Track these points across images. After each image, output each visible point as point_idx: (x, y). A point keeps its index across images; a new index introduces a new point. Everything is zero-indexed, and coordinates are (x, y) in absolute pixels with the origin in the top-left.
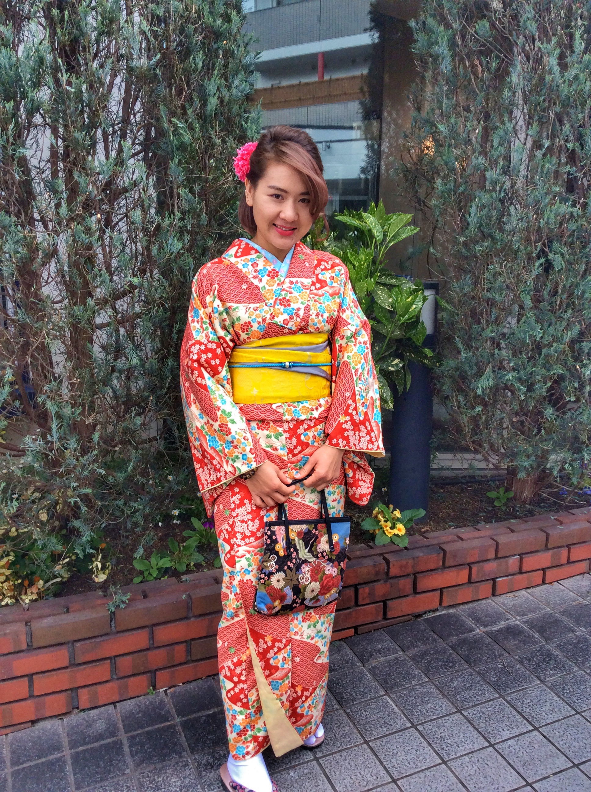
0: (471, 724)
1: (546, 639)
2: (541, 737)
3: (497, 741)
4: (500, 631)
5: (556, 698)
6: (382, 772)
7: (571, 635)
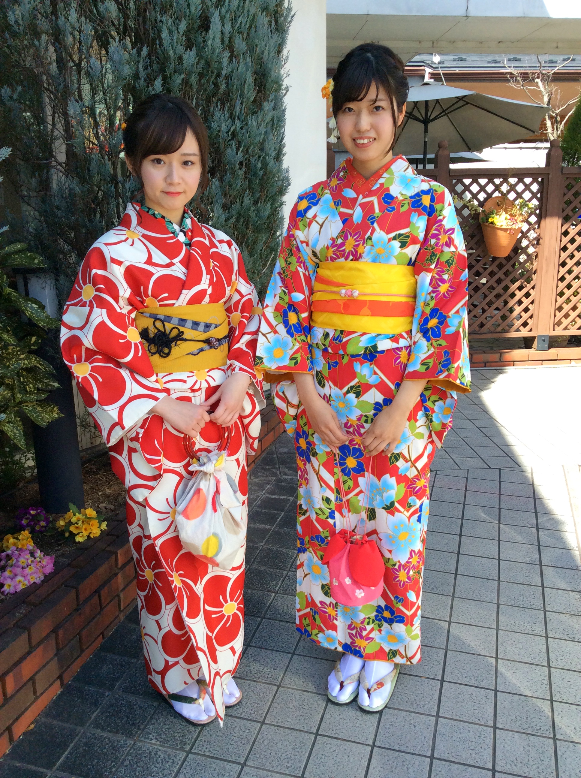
6: (248, 723)
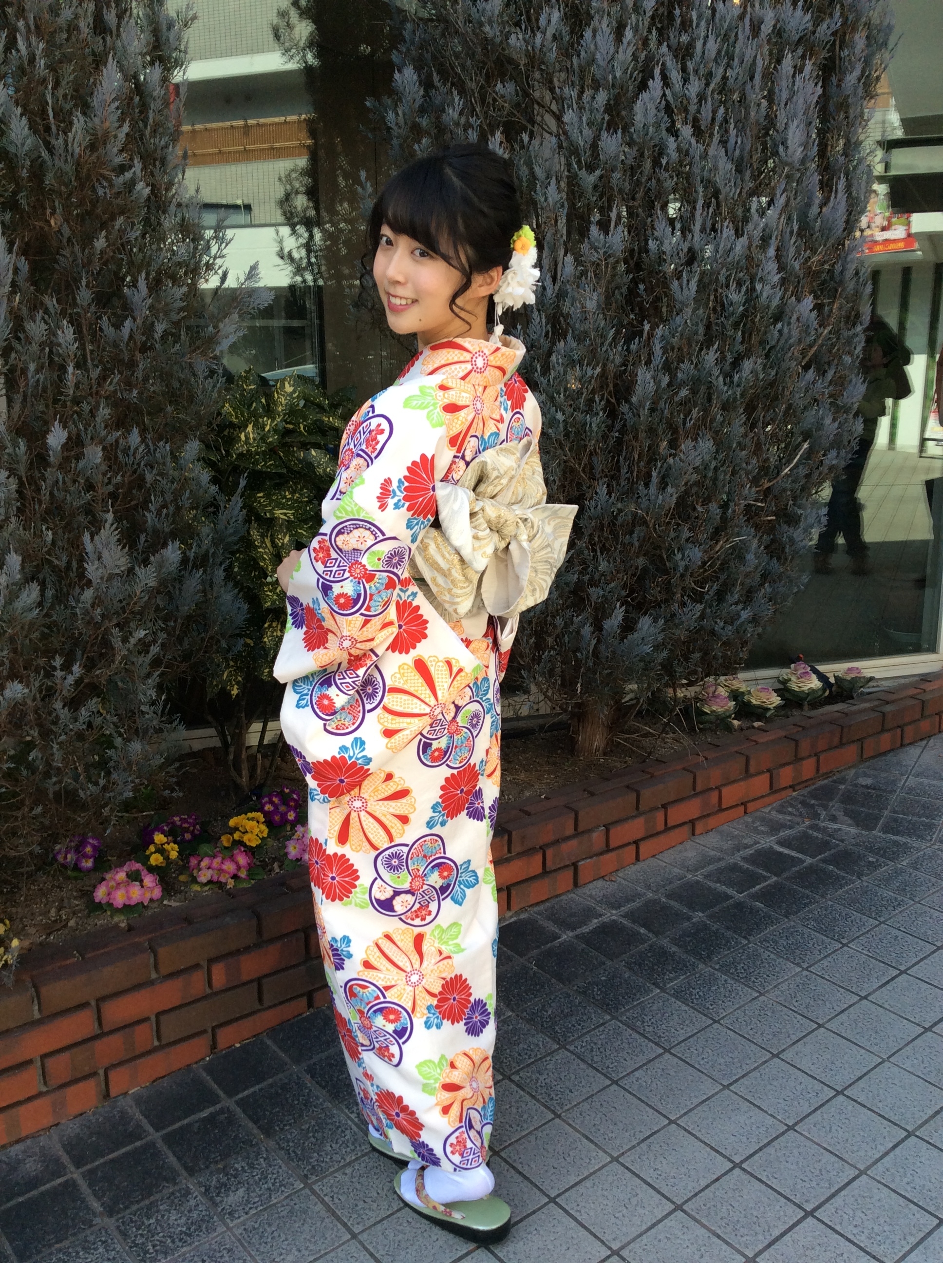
0: (582, 1060)
1: (657, 934)
2: (676, 1060)
3: (621, 1075)
4: (594, 931)
5: (684, 1007)
7: (686, 924)
